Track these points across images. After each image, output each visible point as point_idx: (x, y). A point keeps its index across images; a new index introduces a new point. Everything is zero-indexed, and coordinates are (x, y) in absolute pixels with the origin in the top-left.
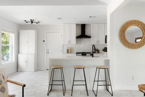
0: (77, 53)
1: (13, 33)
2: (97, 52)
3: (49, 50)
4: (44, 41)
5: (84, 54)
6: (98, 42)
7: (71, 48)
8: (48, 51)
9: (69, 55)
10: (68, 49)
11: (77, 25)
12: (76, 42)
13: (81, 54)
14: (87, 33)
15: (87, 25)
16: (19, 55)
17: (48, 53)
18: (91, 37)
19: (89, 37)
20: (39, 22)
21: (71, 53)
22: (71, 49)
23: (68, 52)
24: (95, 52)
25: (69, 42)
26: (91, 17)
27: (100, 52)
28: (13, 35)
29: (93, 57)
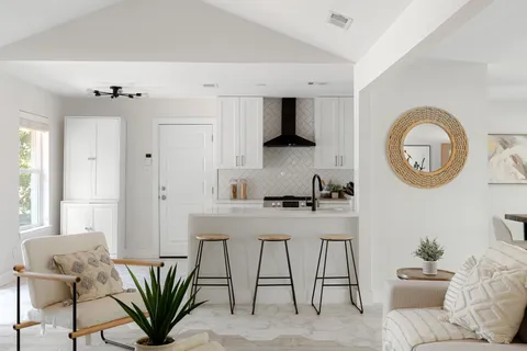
0: (266, 199)
1: (44, 127)
2: (335, 195)
3: (168, 188)
4: (148, 156)
5: (290, 202)
6: (339, 160)
7: (245, 180)
8: (162, 193)
9: (240, 204)
10: (235, 183)
11: (266, 99)
12: (264, 159)
13: (280, 203)
14: (302, 130)
15: (303, 99)
16: (64, 205)
17: (164, 198)
18: (314, 144)
19: (310, 144)
20: (139, 95)
21: (245, 198)
22: (245, 185)
23: (235, 195)
24: (328, 197)
26: (310, 84)
28: (46, 136)
29: (314, 209)
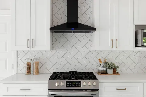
2: (110, 71)
6: (115, 42)
7: (37, 59)
10: (29, 61)
18: (94, 29)
19: (90, 29)
22: (37, 64)
23: (29, 72)
24: (105, 73)
25: (32, 43)
27: (118, 70)
